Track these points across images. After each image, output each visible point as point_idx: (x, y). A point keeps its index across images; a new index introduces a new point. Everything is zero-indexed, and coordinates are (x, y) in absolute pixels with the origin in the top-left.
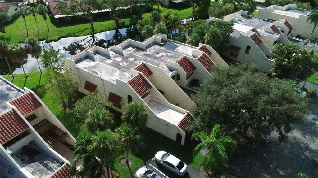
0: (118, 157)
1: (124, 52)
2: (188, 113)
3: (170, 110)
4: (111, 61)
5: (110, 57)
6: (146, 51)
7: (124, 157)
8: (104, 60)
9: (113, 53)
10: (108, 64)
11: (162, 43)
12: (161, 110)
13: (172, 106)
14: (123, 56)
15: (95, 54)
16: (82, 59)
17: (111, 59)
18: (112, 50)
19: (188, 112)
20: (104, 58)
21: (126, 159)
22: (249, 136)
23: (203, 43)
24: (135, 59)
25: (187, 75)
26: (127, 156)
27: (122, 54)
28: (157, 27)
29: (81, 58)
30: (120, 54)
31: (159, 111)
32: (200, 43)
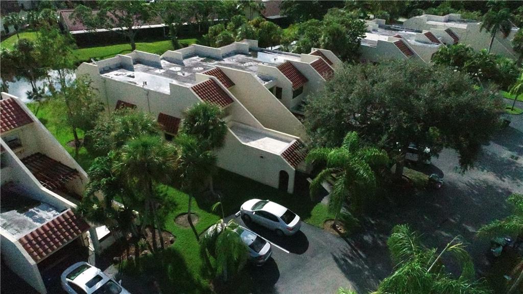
0: (172, 212)
1: (185, 62)
2: (298, 140)
3: (267, 138)
4: (162, 71)
5: (161, 66)
6: (224, 61)
7: (184, 212)
8: (149, 69)
9: (167, 63)
10: (157, 74)
11: (250, 53)
12: (249, 138)
13: (269, 131)
14: (184, 65)
15: (134, 64)
16: (112, 69)
17: (162, 69)
18: (164, 59)
19: (298, 138)
20: (150, 67)
21: (187, 215)
22: (407, 180)
23: (318, 46)
24: (204, 69)
25: (293, 87)
26: (189, 209)
27: (183, 63)
28: (241, 30)
29: (110, 68)
30: (179, 63)
31: (247, 140)
32: (312, 48)
